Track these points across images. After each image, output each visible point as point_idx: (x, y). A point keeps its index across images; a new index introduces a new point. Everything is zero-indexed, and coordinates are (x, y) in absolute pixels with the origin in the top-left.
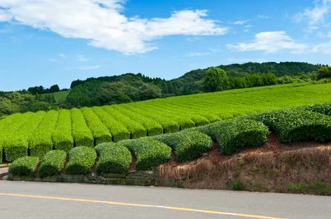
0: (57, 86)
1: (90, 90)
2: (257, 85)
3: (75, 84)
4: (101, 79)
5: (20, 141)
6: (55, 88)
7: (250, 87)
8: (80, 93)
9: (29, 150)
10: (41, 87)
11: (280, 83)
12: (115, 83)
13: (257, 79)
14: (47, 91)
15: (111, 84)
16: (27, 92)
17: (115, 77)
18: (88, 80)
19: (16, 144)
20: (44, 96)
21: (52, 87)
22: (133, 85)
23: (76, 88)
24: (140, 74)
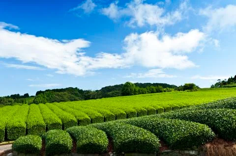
0: (27, 94)
1: (47, 96)
2: (152, 92)
3: (38, 93)
4: (54, 90)
5: (19, 122)
6: (26, 95)
7: (149, 93)
8: (42, 98)
9: (27, 129)
10: (18, 94)
11: (165, 91)
12: (62, 93)
13: (153, 89)
14: (22, 97)
15: (60, 93)
16: (10, 97)
17: (62, 89)
18: (46, 91)
19: (17, 124)
20: (20, 100)
21: (25, 95)
22: (72, 94)
23: (40, 95)
24: (76, 88)
